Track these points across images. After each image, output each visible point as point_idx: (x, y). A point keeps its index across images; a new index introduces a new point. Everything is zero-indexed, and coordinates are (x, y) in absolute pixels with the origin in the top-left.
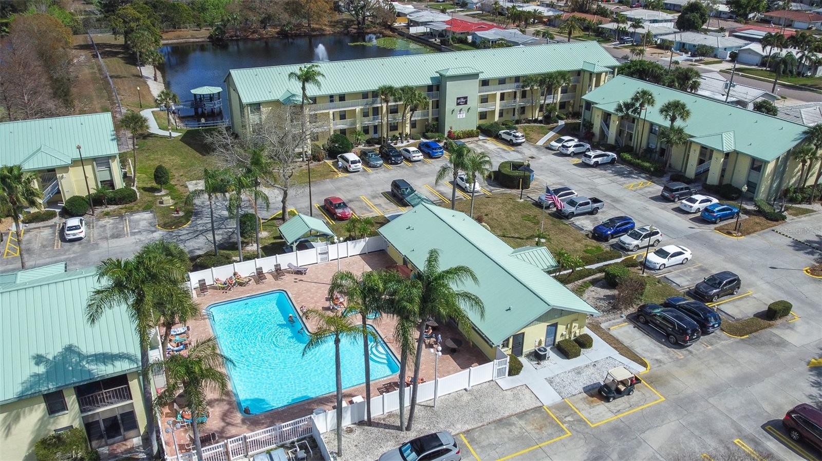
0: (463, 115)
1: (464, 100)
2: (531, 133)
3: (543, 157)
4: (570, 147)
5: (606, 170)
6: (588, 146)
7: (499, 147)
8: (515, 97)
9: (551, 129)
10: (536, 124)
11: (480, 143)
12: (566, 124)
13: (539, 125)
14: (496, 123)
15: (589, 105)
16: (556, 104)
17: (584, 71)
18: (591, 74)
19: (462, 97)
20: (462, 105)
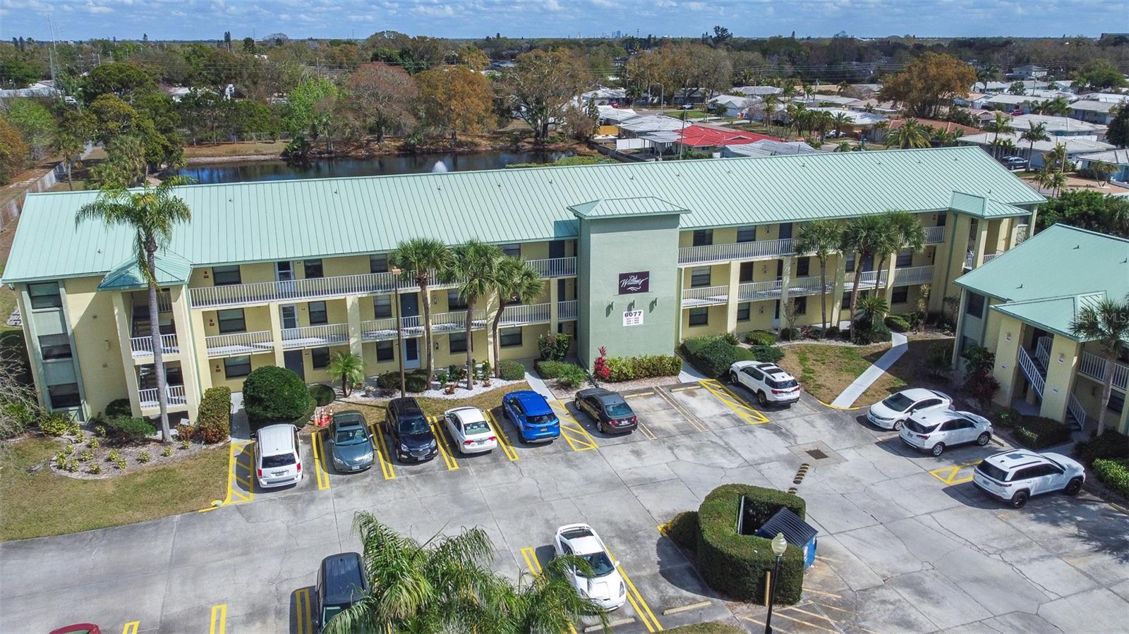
0: (639, 319)
1: (640, 282)
2: (818, 368)
3: (850, 455)
4: (931, 429)
5: (1055, 522)
6: (985, 425)
7: (725, 410)
8: (780, 272)
9: (874, 358)
10: (833, 343)
11: (678, 395)
12: (911, 344)
13: (841, 344)
14: (730, 340)
15: (977, 303)
16: (883, 291)
17: (957, 214)
18: (974, 221)
19: (635, 274)
20: (634, 292)
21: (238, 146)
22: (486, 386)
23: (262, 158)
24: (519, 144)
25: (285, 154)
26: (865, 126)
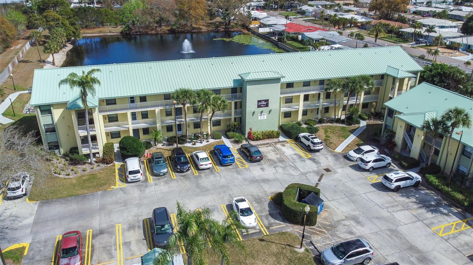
0: (265, 117)
1: (265, 103)
2: (331, 135)
3: (339, 171)
4: (369, 162)
5: (408, 197)
6: (389, 160)
7: (296, 152)
8: (319, 97)
9: (352, 132)
10: (338, 125)
11: (279, 146)
12: (368, 125)
13: (341, 125)
14: (299, 124)
15: (391, 112)
16: (358, 105)
17: (388, 75)
18: (394, 79)
19: (263, 100)
20: (263, 107)
21: (101, 29)
22: (207, 142)
23: (112, 34)
24: (219, 29)
25: (122, 32)
26: (362, 22)
